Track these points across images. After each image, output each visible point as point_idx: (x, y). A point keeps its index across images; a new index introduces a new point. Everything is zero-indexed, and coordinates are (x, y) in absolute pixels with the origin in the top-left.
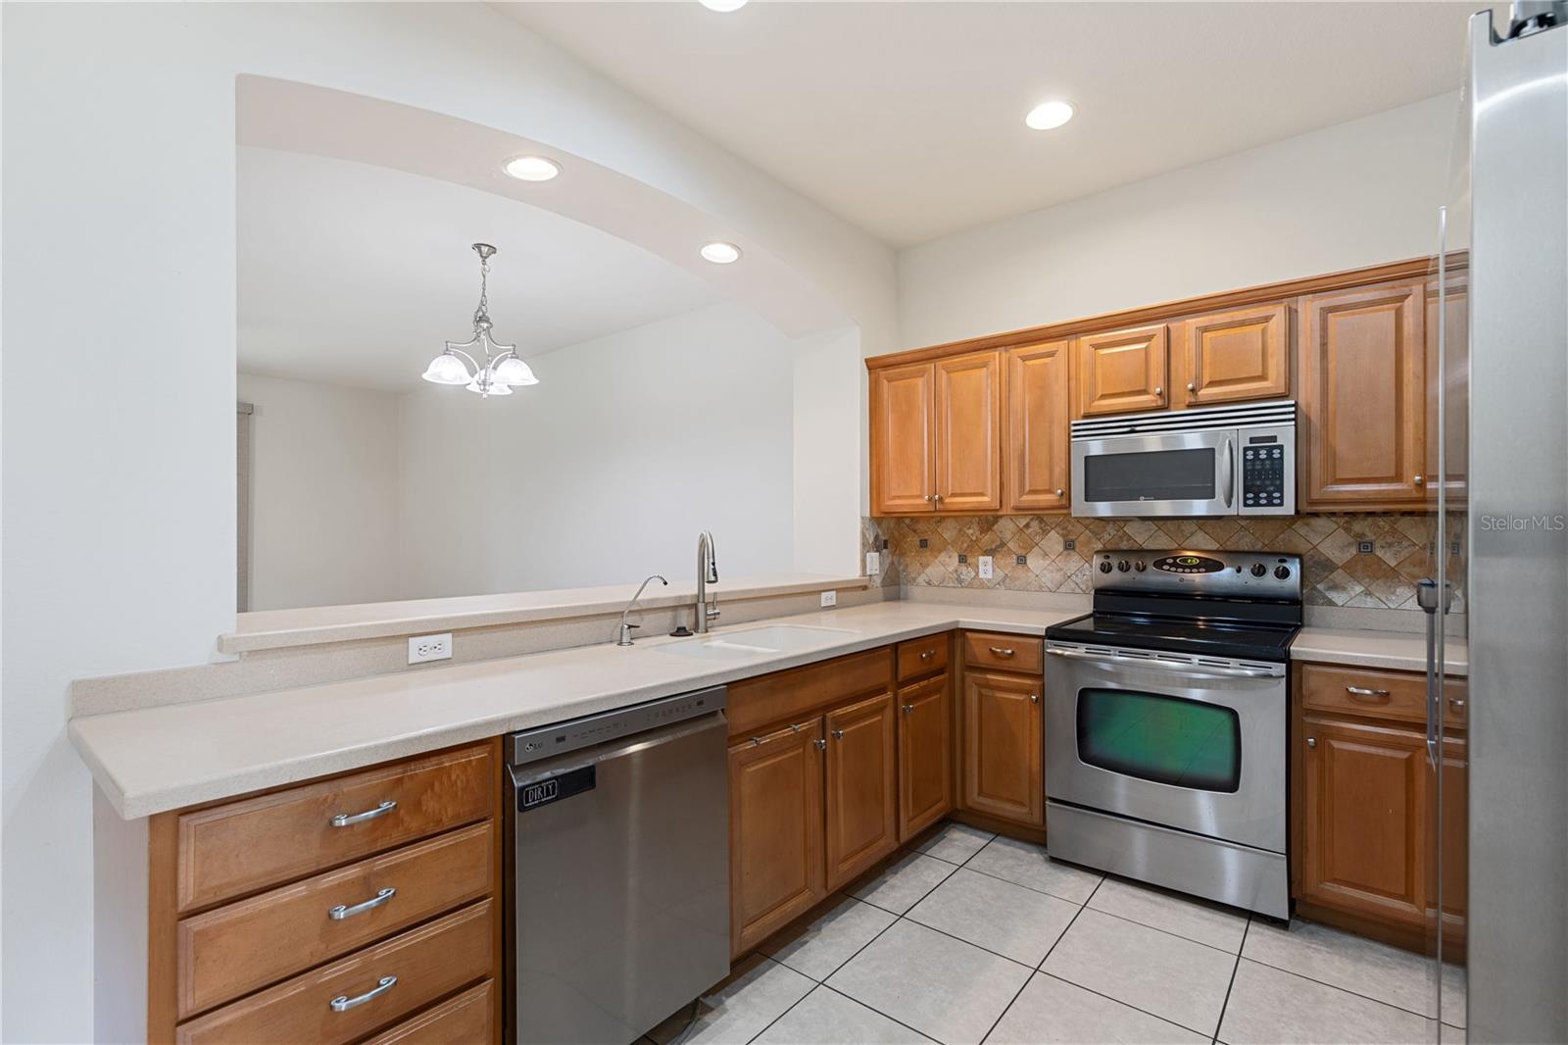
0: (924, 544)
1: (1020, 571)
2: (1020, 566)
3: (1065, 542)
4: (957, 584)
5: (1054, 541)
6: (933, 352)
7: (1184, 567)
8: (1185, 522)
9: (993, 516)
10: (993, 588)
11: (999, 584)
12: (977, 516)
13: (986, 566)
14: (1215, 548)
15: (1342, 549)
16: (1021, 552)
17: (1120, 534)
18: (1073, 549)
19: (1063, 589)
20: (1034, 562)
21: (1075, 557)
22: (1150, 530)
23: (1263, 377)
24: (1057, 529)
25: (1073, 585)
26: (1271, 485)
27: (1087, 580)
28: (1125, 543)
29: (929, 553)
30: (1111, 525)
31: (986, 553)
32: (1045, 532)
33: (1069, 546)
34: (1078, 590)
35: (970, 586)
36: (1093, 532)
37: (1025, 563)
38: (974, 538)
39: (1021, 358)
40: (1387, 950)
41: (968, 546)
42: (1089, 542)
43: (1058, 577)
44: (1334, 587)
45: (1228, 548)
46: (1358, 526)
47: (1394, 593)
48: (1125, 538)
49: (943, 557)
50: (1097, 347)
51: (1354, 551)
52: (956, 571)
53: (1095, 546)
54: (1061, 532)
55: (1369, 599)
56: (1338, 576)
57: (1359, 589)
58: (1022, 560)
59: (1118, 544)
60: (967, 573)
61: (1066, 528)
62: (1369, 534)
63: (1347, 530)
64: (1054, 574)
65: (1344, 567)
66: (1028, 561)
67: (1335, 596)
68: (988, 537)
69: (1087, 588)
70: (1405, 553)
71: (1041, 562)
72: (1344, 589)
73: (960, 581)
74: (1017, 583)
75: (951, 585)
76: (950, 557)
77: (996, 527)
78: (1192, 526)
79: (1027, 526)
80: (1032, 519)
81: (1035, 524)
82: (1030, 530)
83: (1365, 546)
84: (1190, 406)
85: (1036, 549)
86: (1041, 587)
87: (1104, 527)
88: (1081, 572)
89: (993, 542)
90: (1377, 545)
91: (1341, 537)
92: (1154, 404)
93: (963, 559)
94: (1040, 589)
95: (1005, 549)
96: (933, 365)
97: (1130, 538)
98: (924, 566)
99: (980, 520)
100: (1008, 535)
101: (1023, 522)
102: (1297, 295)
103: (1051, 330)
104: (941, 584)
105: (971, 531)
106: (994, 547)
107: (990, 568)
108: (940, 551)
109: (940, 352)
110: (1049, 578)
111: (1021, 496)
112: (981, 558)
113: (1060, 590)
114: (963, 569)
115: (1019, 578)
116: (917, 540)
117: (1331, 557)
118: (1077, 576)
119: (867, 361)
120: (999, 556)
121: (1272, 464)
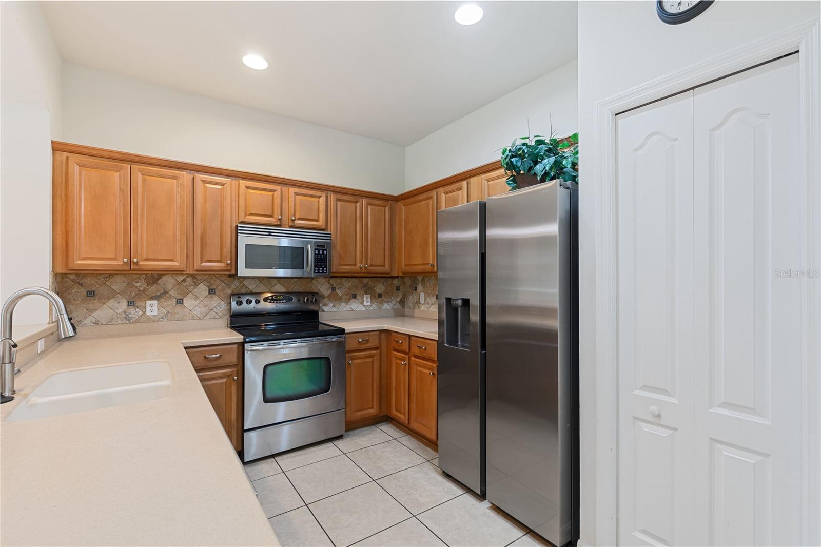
0: (91, 294)
1: (178, 309)
2: (179, 306)
3: (209, 290)
4: (125, 322)
5: (202, 289)
6: (130, 157)
7: (277, 300)
8: (273, 279)
9: (158, 275)
10: (157, 321)
11: (162, 318)
12: (145, 274)
13: (152, 308)
14: (284, 291)
15: (327, 290)
16: (179, 297)
17: (241, 285)
18: (214, 294)
19: (208, 317)
20: (188, 302)
21: (216, 298)
22: (256, 283)
23: (317, 220)
24: (204, 283)
25: (214, 314)
26: (324, 265)
27: (222, 310)
28: (244, 289)
29: (96, 300)
30: (236, 281)
31: (152, 298)
32: (196, 285)
33: (212, 292)
34: (217, 317)
35: (138, 321)
36: (226, 284)
37: (182, 303)
38: (142, 289)
39: (202, 181)
40: (366, 429)
41: (136, 294)
42: (224, 290)
43: (205, 310)
44: (325, 305)
45: (290, 291)
46: (332, 281)
47: (341, 305)
48: (244, 287)
49: (112, 303)
50: (248, 188)
51: (330, 290)
52: (125, 312)
53: (227, 292)
54: (207, 284)
55: (334, 308)
56: (326, 300)
57: (332, 305)
58: (180, 302)
59: (240, 290)
60: (135, 313)
61: (210, 282)
62: (334, 284)
63: (329, 283)
64: (202, 309)
65: (328, 297)
66: (184, 302)
67: (326, 309)
68: (154, 287)
69: (223, 315)
70: (344, 291)
71: (193, 302)
72: (327, 305)
73: (127, 318)
74: (176, 316)
75: (120, 322)
76: (119, 303)
77: (160, 281)
78: (275, 281)
79: (184, 280)
80: (188, 277)
81: (189, 280)
82: (185, 283)
83: (333, 289)
84: (291, 227)
85: (190, 294)
86: (193, 317)
87: (233, 281)
88: (219, 306)
89: (157, 291)
90: (336, 288)
91: (327, 286)
92: (276, 223)
93: (131, 303)
94: (193, 318)
95: (167, 295)
96: (129, 166)
97: (246, 287)
98: (90, 311)
99: (147, 276)
100: (169, 286)
101: (181, 278)
102: (328, 191)
103: (222, 171)
104: (110, 322)
105: (138, 284)
106: (158, 294)
107: (155, 308)
108: (109, 299)
109: (137, 159)
110: (198, 311)
111: (201, 263)
112: (148, 302)
113: (206, 318)
114: (132, 310)
115: (178, 313)
116: (83, 291)
117: (323, 293)
118: (216, 308)
119: (53, 142)
120: (162, 300)
121: (324, 256)
